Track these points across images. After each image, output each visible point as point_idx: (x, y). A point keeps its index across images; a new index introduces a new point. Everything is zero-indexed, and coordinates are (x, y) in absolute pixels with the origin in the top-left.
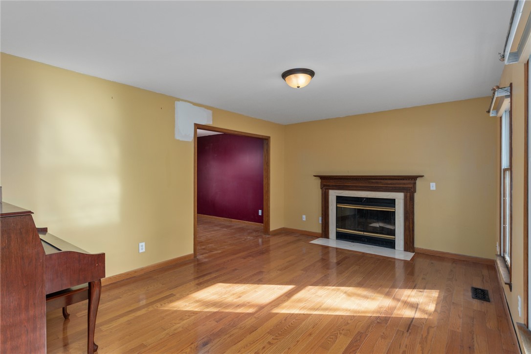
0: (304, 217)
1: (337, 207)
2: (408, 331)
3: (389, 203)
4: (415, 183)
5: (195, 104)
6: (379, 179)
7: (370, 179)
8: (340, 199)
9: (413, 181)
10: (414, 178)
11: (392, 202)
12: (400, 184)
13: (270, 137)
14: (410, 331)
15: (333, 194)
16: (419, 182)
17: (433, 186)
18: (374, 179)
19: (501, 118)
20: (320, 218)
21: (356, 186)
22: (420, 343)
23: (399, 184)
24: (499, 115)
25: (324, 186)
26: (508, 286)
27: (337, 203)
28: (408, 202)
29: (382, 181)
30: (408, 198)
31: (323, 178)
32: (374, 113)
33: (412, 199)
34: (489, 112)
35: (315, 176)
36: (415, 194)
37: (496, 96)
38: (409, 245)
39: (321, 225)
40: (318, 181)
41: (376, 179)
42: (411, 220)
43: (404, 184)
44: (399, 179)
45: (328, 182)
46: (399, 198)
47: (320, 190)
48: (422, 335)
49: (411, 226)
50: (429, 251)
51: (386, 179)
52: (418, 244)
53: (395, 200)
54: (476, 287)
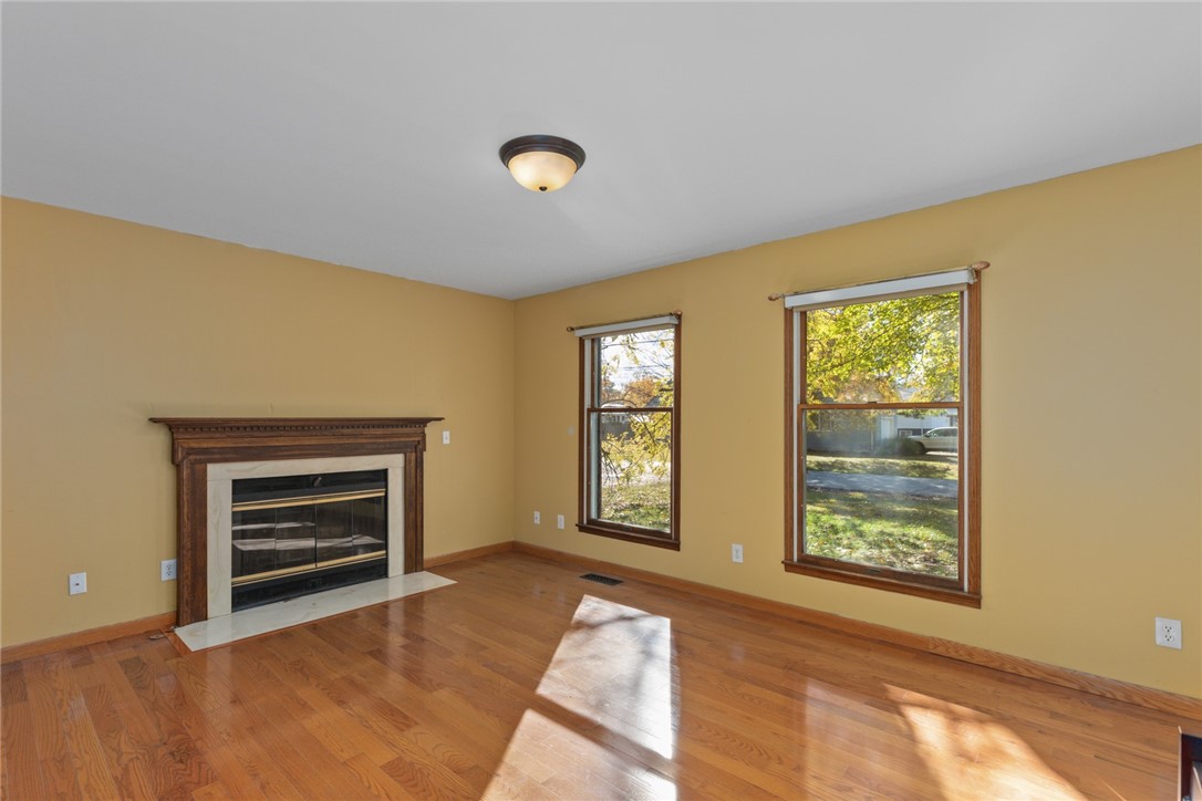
1: (234, 514)
3: (376, 480)
4: (423, 434)
8: (242, 489)
9: (418, 430)
10: (423, 422)
11: (380, 477)
12: (399, 435)
17: (446, 437)
20: (167, 563)
23: (396, 436)
25: (191, 451)
27: (235, 500)
30: (412, 463)
31: (179, 427)
33: (419, 464)
35: (150, 421)
36: (425, 455)
38: (414, 557)
39: (171, 587)
42: (418, 507)
43: (406, 435)
46: (394, 464)
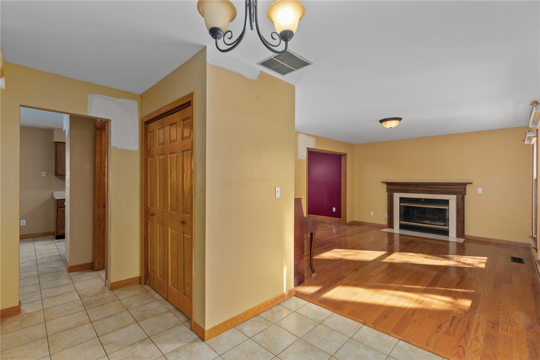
0: (372, 212)
1: (400, 206)
3: (444, 203)
4: (465, 188)
5: (307, 135)
6: (436, 185)
7: (428, 185)
8: (402, 200)
9: (464, 187)
10: (465, 184)
11: (446, 202)
12: (454, 189)
13: (346, 154)
15: (397, 196)
16: (468, 187)
17: (480, 190)
18: (432, 185)
19: (533, 145)
20: (386, 214)
21: (416, 190)
23: (452, 189)
24: (532, 143)
25: (390, 189)
26: (535, 249)
27: (400, 202)
28: (460, 202)
29: (438, 187)
30: (460, 199)
31: (389, 184)
32: (432, 136)
33: (463, 200)
34: (524, 141)
35: (382, 182)
36: (465, 196)
37: (527, 136)
38: (461, 232)
39: (387, 219)
40: (385, 186)
41: (433, 185)
42: (462, 215)
43: (457, 189)
44: (452, 185)
45: (392, 187)
46: (452, 199)
47: (387, 193)
49: (462, 219)
50: (477, 237)
51: (442, 185)
52: (467, 233)
53: (448, 200)
54: (514, 257)
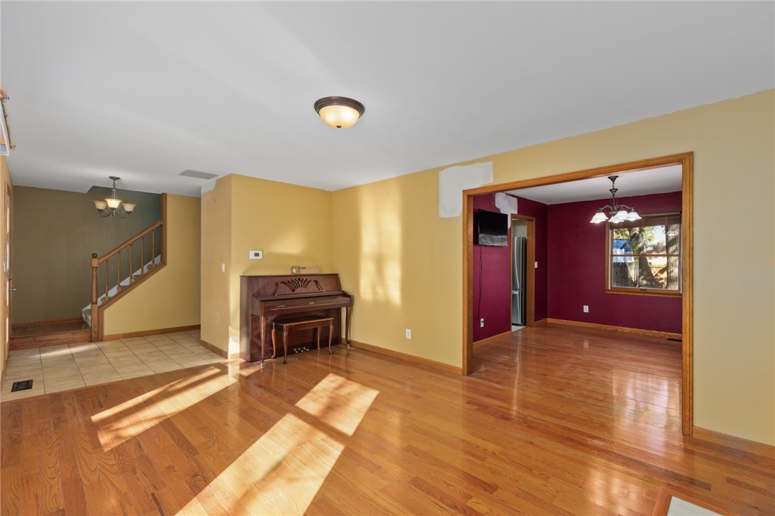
2: (153, 494)
14: (151, 497)
22: (126, 494)
48: (131, 505)
